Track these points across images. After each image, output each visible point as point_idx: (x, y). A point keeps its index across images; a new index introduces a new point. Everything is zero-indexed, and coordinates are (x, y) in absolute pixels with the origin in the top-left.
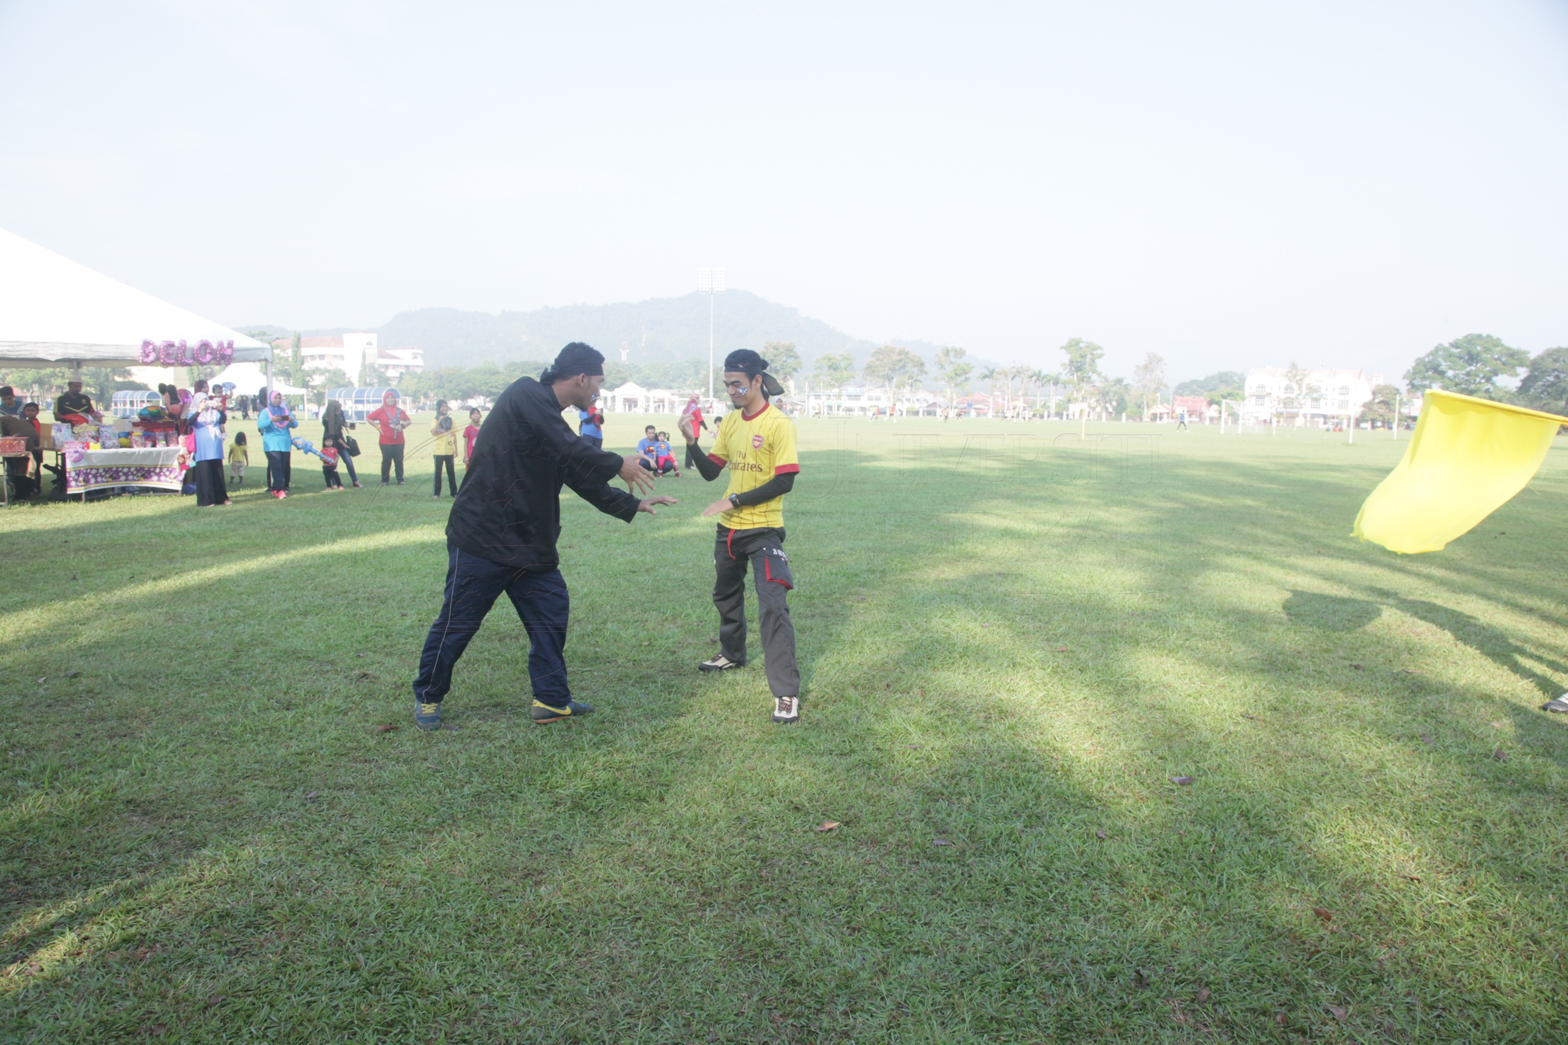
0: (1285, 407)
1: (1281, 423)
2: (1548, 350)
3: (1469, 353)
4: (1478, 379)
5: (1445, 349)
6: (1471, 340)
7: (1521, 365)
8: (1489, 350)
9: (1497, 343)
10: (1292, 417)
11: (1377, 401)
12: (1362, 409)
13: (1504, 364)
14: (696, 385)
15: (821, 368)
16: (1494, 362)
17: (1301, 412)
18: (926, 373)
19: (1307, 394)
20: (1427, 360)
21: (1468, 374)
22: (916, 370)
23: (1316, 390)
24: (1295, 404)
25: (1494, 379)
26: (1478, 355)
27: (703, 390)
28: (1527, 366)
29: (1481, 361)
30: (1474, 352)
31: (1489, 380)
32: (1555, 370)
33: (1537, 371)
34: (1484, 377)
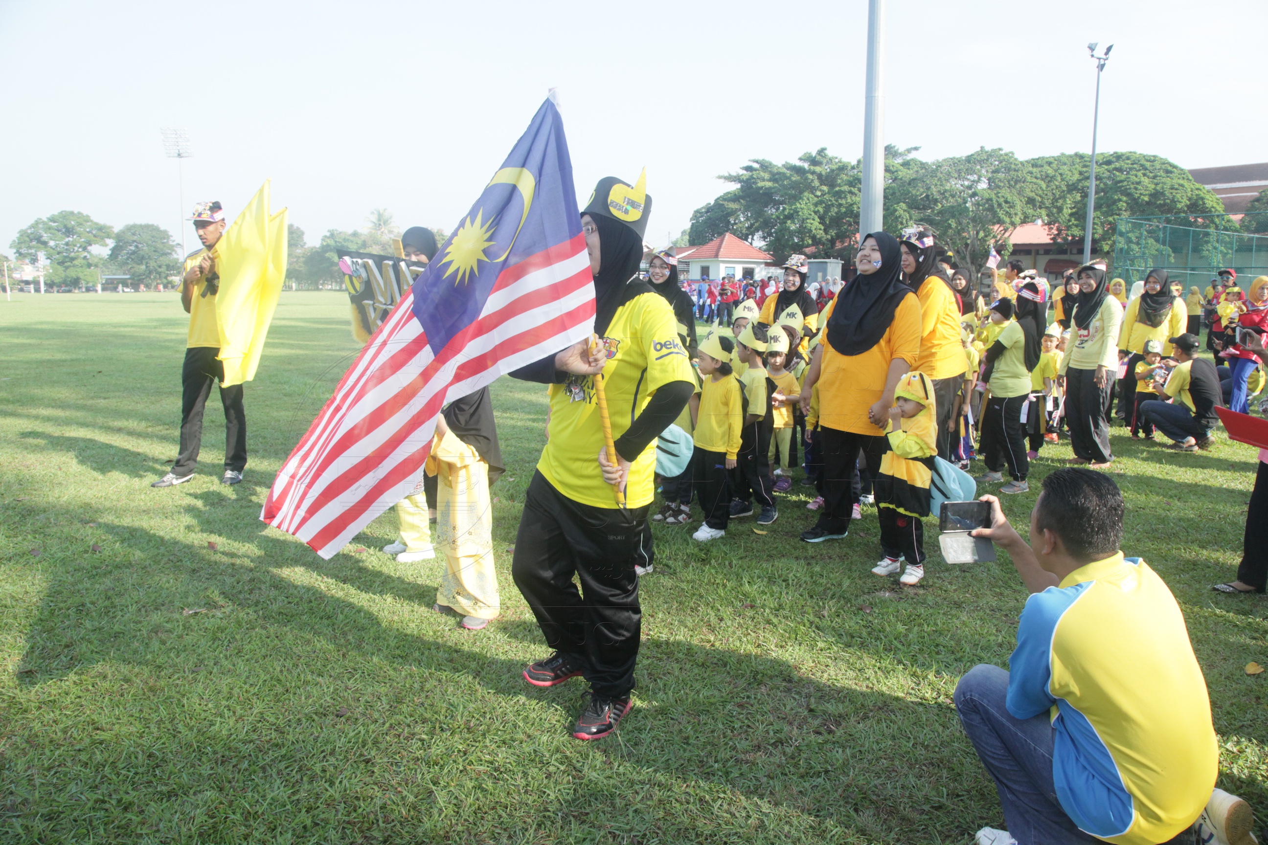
2: (127, 226)
3: (65, 227)
4: (76, 248)
5: (44, 223)
6: (65, 215)
7: (109, 237)
8: (81, 224)
9: (87, 219)
13: (95, 236)
16: (87, 235)
20: (29, 231)
21: (67, 244)
25: (89, 248)
26: (73, 228)
28: (113, 238)
29: (76, 233)
30: (69, 226)
31: (85, 249)
32: (134, 241)
33: (121, 242)
34: (80, 247)
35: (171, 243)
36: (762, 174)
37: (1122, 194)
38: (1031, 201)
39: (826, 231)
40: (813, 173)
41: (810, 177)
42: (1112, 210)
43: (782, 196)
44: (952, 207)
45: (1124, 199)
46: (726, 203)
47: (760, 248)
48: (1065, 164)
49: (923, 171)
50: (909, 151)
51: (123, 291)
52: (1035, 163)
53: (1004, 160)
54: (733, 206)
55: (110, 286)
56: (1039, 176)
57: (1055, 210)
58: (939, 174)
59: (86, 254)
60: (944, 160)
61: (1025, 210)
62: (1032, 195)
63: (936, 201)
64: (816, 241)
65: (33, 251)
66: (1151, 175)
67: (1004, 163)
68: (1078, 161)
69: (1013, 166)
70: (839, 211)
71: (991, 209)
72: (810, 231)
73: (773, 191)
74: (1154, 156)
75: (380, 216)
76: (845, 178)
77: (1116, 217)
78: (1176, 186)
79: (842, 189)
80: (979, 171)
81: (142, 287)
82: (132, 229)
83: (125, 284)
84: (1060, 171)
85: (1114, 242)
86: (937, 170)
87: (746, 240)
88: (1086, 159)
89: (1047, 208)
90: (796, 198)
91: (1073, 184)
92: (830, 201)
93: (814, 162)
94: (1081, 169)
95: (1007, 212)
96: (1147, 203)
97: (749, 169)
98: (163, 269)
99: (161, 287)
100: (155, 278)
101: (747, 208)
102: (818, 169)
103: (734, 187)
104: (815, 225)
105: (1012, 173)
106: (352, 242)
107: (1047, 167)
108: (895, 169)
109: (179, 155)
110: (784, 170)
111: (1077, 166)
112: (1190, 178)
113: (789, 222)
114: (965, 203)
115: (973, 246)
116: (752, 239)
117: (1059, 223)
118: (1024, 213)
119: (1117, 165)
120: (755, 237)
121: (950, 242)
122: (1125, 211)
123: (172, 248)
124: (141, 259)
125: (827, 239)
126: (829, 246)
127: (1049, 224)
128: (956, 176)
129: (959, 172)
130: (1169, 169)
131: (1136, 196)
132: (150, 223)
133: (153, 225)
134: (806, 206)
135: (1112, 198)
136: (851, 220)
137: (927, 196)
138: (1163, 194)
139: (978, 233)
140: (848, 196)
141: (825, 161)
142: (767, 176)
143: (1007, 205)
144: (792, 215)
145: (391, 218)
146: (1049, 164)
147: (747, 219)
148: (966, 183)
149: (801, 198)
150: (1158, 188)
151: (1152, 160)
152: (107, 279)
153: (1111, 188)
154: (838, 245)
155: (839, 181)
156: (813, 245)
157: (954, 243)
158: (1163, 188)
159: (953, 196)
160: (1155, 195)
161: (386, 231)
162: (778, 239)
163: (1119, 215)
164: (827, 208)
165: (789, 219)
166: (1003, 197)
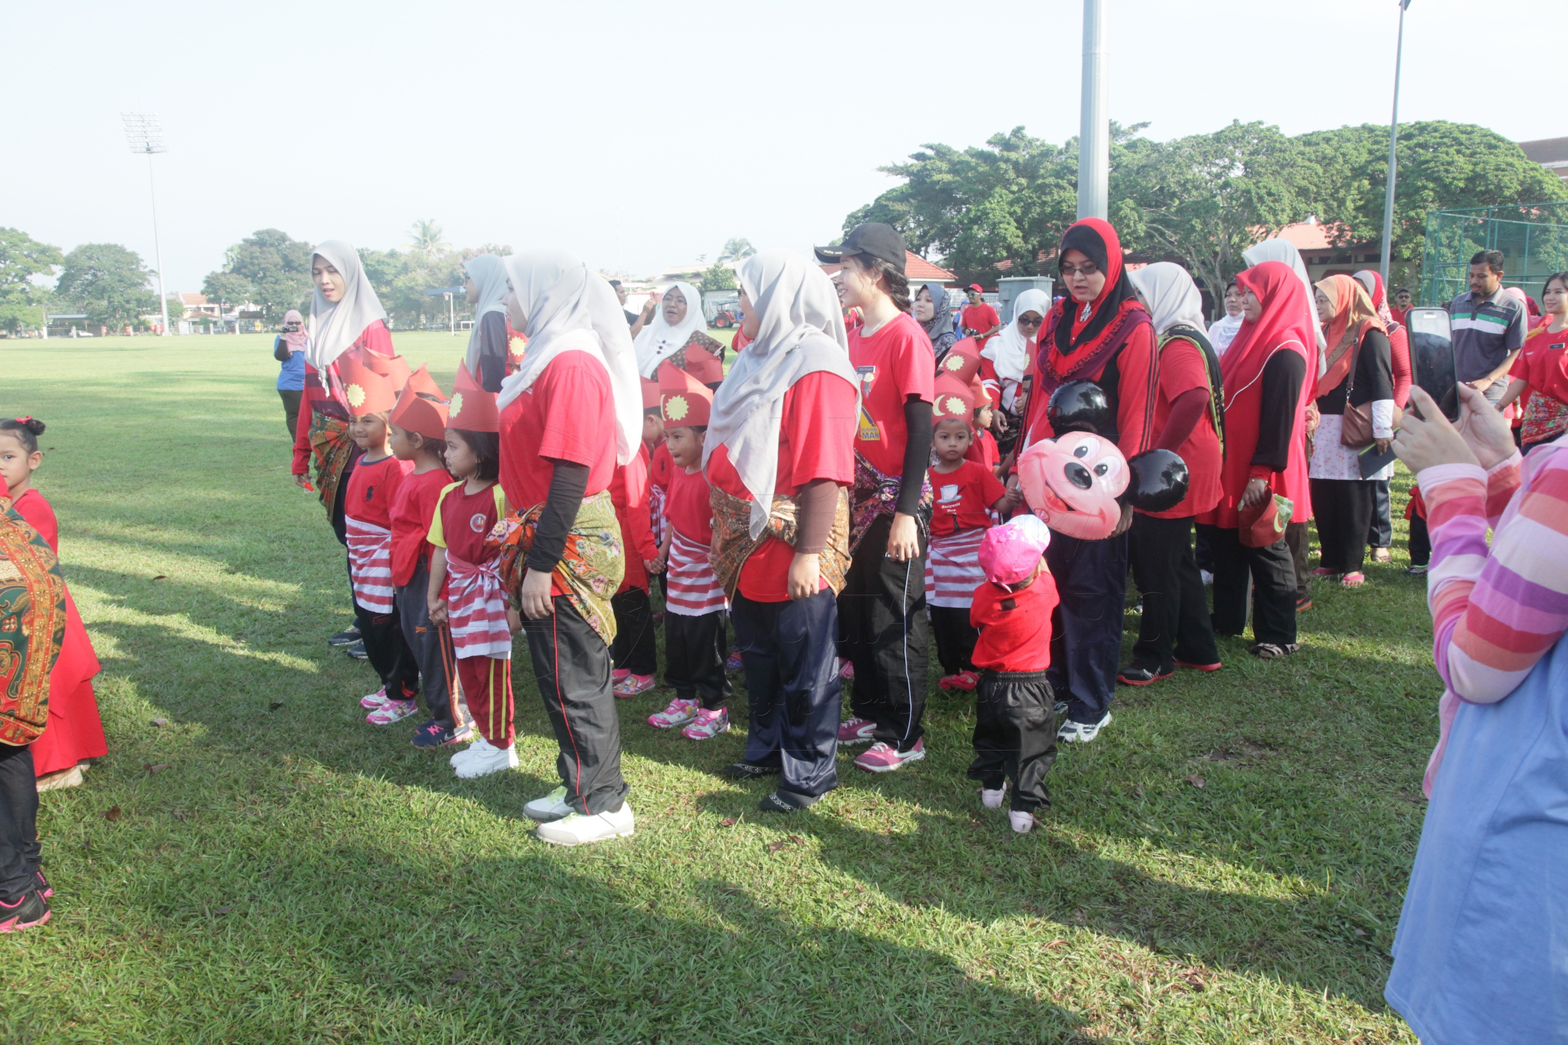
2: (80, 247)
4: (10, 278)
7: (55, 263)
8: (16, 245)
9: (24, 238)
13: (36, 261)
16: (25, 259)
25: (29, 277)
26: (4, 250)
28: (61, 264)
29: (9, 257)
31: (22, 279)
32: (91, 268)
33: (73, 270)
34: (16, 276)
35: (141, 269)
36: (938, 163)
37: (1427, 180)
38: (1302, 192)
39: (1025, 239)
40: (1007, 161)
41: (1003, 166)
42: (1414, 202)
43: (964, 194)
44: (1199, 202)
45: (1431, 185)
46: (890, 204)
47: (936, 263)
48: (1349, 140)
49: (1156, 155)
50: (1135, 128)
51: (78, 335)
52: (1308, 141)
53: (1266, 137)
54: (900, 207)
55: (60, 328)
56: (1313, 157)
57: (1335, 204)
58: (1177, 158)
59: (24, 286)
60: (1185, 139)
61: (1294, 204)
62: (1304, 183)
63: (1173, 195)
64: (1012, 253)
66: (1468, 152)
67: (1265, 141)
68: (1366, 135)
69: (1278, 145)
70: (1043, 212)
71: (1249, 204)
72: (1005, 239)
73: (953, 185)
74: (1472, 126)
75: (425, 230)
76: (1050, 166)
77: (1419, 210)
78: (1503, 166)
79: (1047, 181)
80: (1233, 153)
81: (104, 330)
82: (88, 251)
83: (79, 324)
84: (1342, 151)
85: (1418, 245)
86: (1175, 152)
87: (918, 252)
88: (1377, 133)
89: (1324, 200)
90: (985, 195)
91: (1360, 168)
92: (1031, 198)
93: (1007, 145)
94: (1370, 147)
95: (1271, 208)
96: (1462, 190)
97: (920, 157)
98: (132, 305)
99: (130, 329)
100: (122, 317)
101: (919, 211)
102: (1013, 155)
103: (901, 182)
104: (1011, 232)
105: (1277, 154)
106: (389, 265)
107: (1324, 145)
108: (1117, 153)
109: (149, 150)
110: (968, 158)
111: (1365, 142)
112: (1522, 154)
113: (976, 227)
114: (1215, 196)
115: (1224, 254)
116: (926, 252)
117: (1342, 221)
118: (1293, 208)
119: (1421, 139)
120: (930, 249)
121: (1192, 249)
122: (1432, 202)
123: (144, 277)
124: (102, 292)
125: (1028, 251)
126: (1030, 259)
127: (1325, 223)
128: (1201, 160)
129: (1205, 154)
130: (1493, 143)
131: (1448, 181)
132: (112, 243)
134: (998, 205)
135: (1413, 184)
136: (1059, 223)
137: (1161, 189)
138: (1483, 177)
139: (1230, 237)
140: (1055, 191)
141: (1022, 144)
142: (945, 166)
143: (1271, 199)
144: (979, 218)
145: (440, 232)
146: (1328, 140)
147: (919, 224)
148: (1214, 170)
149: (991, 195)
150: (1478, 169)
151: (1470, 131)
152: (55, 320)
153: (1412, 172)
154: (1042, 258)
155: (1042, 171)
156: (1007, 258)
157: (1199, 252)
158: (1484, 169)
159: (1197, 188)
160: (1472, 179)
161: (434, 250)
162: (961, 252)
163: (1424, 208)
164: (1027, 209)
165: (976, 223)
166: (1265, 187)
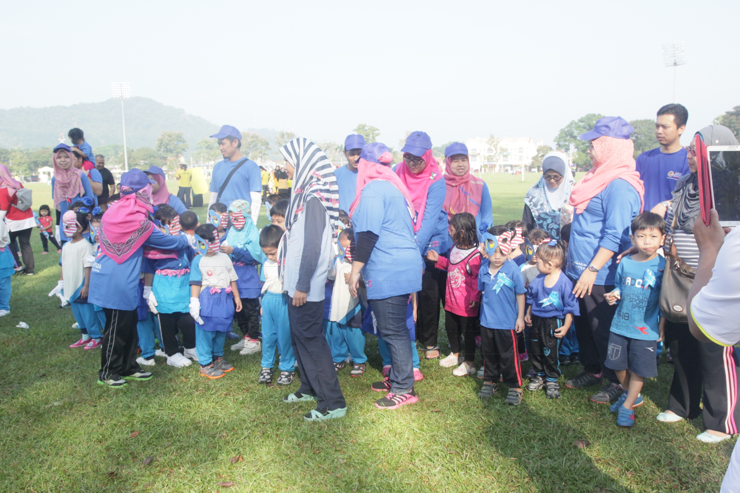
0: (488, 161)
1: (487, 171)
3: (589, 125)
5: (576, 123)
6: (590, 117)
10: (493, 167)
11: (540, 155)
12: (532, 160)
14: (116, 162)
15: (201, 148)
17: (498, 164)
18: (270, 149)
19: (500, 153)
20: (566, 130)
22: (263, 147)
23: (506, 150)
24: (494, 159)
27: (121, 165)
65: (567, 143)
109: (675, 64)
132: (648, 118)
133: (650, 120)
